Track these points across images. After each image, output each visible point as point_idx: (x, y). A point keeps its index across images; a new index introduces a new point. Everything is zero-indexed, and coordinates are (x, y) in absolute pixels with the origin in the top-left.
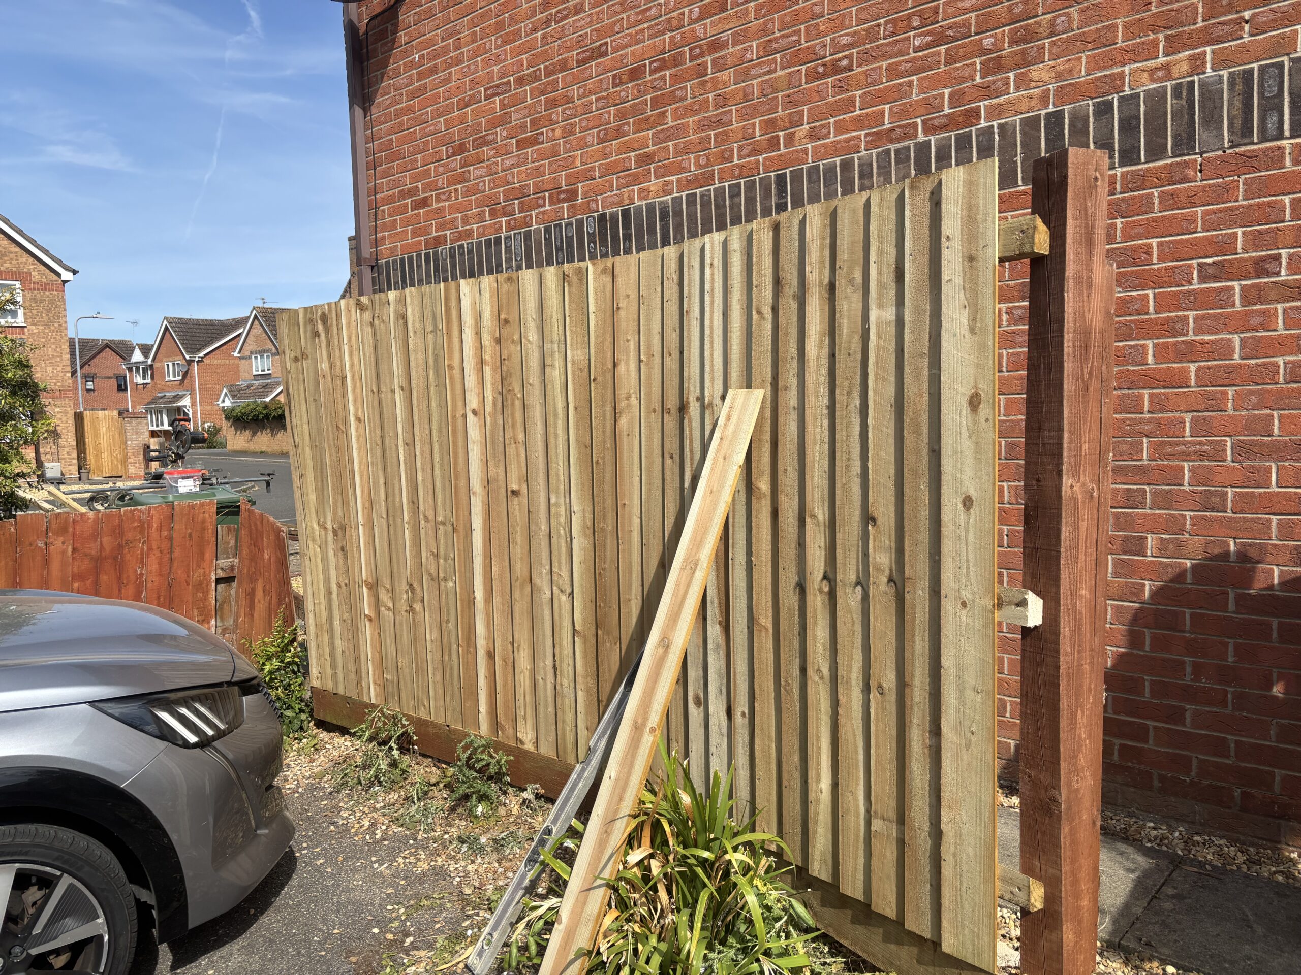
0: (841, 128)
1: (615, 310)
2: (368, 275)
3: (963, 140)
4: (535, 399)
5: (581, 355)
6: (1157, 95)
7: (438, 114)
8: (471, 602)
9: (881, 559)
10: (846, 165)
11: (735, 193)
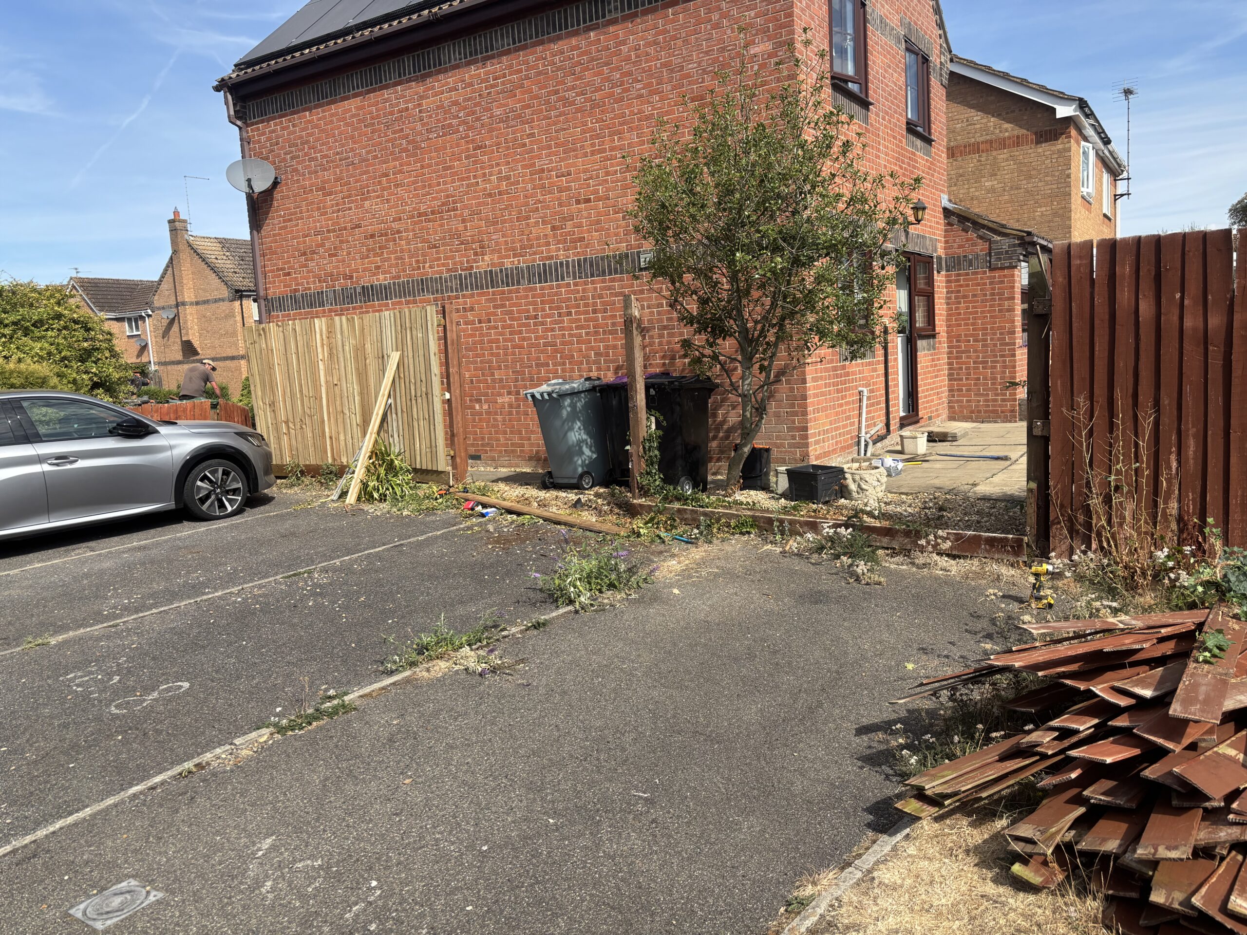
0: (438, 266)
1: (363, 330)
2: (263, 303)
3: (470, 274)
4: (341, 355)
5: (354, 342)
6: (512, 269)
7: (293, 238)
8: (323, 421)
9: (424, 389)
10: (441, 278)
11: (408, 284)
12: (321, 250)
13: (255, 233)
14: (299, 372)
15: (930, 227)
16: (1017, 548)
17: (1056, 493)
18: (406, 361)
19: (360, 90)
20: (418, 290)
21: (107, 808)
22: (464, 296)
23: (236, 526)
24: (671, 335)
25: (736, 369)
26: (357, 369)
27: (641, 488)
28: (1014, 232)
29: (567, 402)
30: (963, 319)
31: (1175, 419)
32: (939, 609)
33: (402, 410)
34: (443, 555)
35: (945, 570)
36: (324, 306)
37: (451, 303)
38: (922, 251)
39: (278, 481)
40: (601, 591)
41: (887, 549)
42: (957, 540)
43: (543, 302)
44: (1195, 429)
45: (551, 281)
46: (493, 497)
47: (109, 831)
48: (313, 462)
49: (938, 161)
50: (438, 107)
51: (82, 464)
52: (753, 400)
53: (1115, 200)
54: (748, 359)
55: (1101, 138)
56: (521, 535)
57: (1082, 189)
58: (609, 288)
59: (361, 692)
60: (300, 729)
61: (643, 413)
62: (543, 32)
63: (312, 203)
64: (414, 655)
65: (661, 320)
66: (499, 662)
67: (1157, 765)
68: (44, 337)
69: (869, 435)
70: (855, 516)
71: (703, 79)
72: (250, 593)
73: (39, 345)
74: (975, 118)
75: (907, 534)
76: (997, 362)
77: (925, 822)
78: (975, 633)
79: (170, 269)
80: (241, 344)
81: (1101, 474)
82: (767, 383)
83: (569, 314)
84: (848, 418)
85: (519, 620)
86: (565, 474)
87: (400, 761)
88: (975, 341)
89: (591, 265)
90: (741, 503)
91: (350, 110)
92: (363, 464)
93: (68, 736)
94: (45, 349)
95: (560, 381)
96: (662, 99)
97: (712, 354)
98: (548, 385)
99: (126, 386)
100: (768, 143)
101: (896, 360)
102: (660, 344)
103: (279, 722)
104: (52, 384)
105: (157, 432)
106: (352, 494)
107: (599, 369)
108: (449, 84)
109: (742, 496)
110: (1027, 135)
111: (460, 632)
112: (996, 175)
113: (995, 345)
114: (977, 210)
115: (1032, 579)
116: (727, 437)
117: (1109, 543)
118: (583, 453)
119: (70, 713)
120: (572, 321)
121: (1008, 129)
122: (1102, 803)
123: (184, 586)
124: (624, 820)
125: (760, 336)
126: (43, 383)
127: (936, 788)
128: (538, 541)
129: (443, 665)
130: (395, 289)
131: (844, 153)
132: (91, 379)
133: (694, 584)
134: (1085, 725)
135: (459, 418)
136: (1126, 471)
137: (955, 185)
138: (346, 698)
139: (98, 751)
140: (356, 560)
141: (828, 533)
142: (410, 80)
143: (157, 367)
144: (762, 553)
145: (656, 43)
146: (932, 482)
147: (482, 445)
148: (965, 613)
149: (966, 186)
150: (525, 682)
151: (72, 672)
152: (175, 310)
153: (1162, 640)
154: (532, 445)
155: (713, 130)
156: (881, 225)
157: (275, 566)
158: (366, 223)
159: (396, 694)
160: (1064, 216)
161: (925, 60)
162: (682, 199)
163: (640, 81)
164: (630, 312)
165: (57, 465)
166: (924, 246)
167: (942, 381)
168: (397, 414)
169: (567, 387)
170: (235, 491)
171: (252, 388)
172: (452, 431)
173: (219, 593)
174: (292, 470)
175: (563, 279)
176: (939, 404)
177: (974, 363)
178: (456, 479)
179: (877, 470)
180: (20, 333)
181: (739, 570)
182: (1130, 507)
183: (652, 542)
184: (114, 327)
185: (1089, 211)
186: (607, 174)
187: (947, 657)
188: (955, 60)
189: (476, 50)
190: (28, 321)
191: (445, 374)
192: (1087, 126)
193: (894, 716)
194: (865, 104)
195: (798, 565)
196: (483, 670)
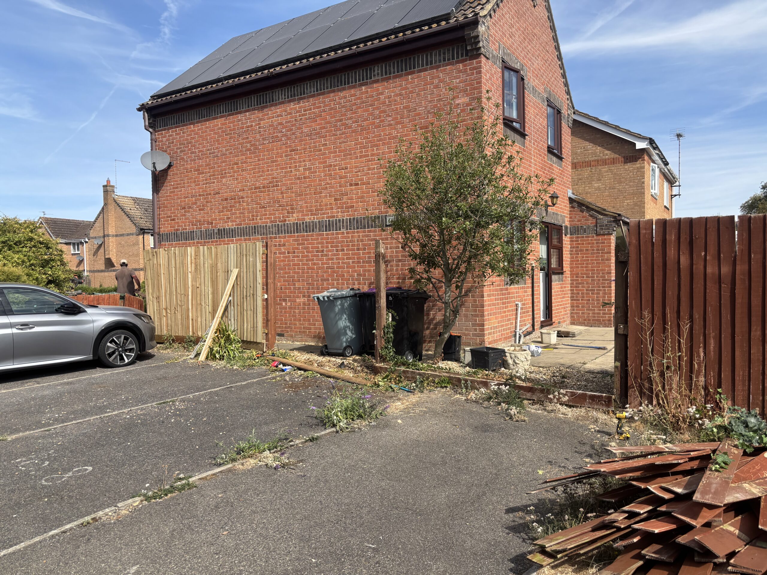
0: (265, 219)
1: (217, 254)
2: (157, 236)
3: (284, 224)
4: (202, 270)
5: (211, 262)
6: (309, 222)
7: (178, 198)
8: (189, 309)
9: (252, 292)
10: (266, 226)
11: (246, 228)
12: (195, 206)
13: (155, 194)
14: (176, 279)
15: (561, 208)
16: (608, 402)
17: (632, 369)
18: (242, 274)
19: (225, 114)
20: (252, 233)
21: (35, 543)
22: (280, 237)
23: (130, 372)
24: (403, 265)
25: (441, 287)
26: (212, 278)
27: (381, 357)
28: (611, 214)
29: (339, 302)
30: (580, 264)
31: (702, 327)
32: (560, 438)
33: (237, 304)
34: (257, 394)
35: (564, 414)
36: (194, 240)
37: (272, 241)
38: (556, 222)
39: (158, 345)
40: (353, 420)
41: (530, 400)
42: (572, 396)
43: (327, 243)
44: (714, 334)
45: (333, 230)
46: (290, 359)
47: (35, 558)
48: (180, 334)
49: (566, 170)
50: (270, 126)
51: (37, 329)
52: (451, 306)
53: (672, 198)
54: (449, 281)
55: (663, 162)
56: (306, 383)
57: (651, 191)
58: (367, 236)
59: (200, 476)
60: (160, 498)
61: (384, 311)
62: (334, 85)
63: (191, 178)
64: (235, 454)
65: (398, 256)
66: (287, 461)
67: (686, 535)
68: (21, 251)
69: (521, 331)
70: (511, 379)
71: (428, 116)
72: (135, 413)
73: (17, 256)
74: (589, 147)
75: (542, 391)
76: (600, 290)
77: (545, 569)
78: (581, 453)
79: (102, 214)
80: (141, 261)
81: (658, 359)
82: (460, 296)
83: (343, 250)
84: (509, 320)
85: (301, 436)
86: (334, 347)
87: (221, 520)
88: (587, 277)
89: (357, 222)
90: (442, 368)
91: (218, 125)
92: (211, 336)
93: (14, 498)
94: (21, 259)
95: (335, 290)
96: (403, 127)
97: (427, 277)
98: (328, 292)
99: (68, 283)
100: (464, 155)
101: (539, 286)
102: (397, 270)
103: (147, 494)
104: (23, 280)
105: (85, 311)
106: (203, 354)
107: (359, 284)
108: (277, 112)
109: (443, 364)
110: (619, 158)
111: (264, 442)
112: (600, 180)
113: (599, 280)
114: (589, 200)
115: (616, 421)
116: (435, 328)
117: (663, 401)
118: (347, 334)
119: (16, 483)
120: (344, 255)
121: (608, 154)
122: (653, 558)
123: (94, 408)
124: (359, 561)
125: (456, 268)
126: (17, 279)
127: (553, 547)
128: (316, 388)
129: (252, 461)
130: (238, 232)
131: (509, 163)
132: (47, 278)
133: (411, 417)
134: (643, 510)
135: (272, 310)
136: (673, 357)
137: (577, 185)
138: (190, 480)
139: (32, 508)
140: (202, 395)
141: (494, 388)
142: (254, 109)
143: (88, 274)
144: (454, 400)
145: (401, 95)
146: (559, 361)
147: (285, 327)
148: (575, 441)
149: (583, 186)
150: (302, 474)
151: (19, 458)
152: (102, 239)
153: (692, 459)
154: (316, 329)
155: (432, 146)
156: (530, 205)
157: (153, 397)
158: (222, 191)
159: (222, 478)
160: (640, 206)
161: (559, 112)
162: (412, 185)
163: (390, 116)
164: (378, 250)
165: (22, 329)
166: (557, 220)
167: (567, 300)
168: (234, 306)
169: (339, 293)
170: (131, 350)
171: (146, 287)
172: (267, 318)
173: (116, 412)
174: (167, 339)
175: (340, 229)
176: (565, 314)
177: (587, 290)
178: (268, 348)
179: (525, 352)
180: (6, 248)
181: (439, 409)
182: (676, 378)
183: (387, 390)
184: (64, 248)
185: (656, 204)
186: (369, 169)
187: (564, 467)
188: (576, 112)
189: (294, 94)
190: (12, 241)
191: (265, 283)
192: (655, 154)
193: (530, 502)
194: (523, 135)
195: (475, 408)
196: (277, 466)
